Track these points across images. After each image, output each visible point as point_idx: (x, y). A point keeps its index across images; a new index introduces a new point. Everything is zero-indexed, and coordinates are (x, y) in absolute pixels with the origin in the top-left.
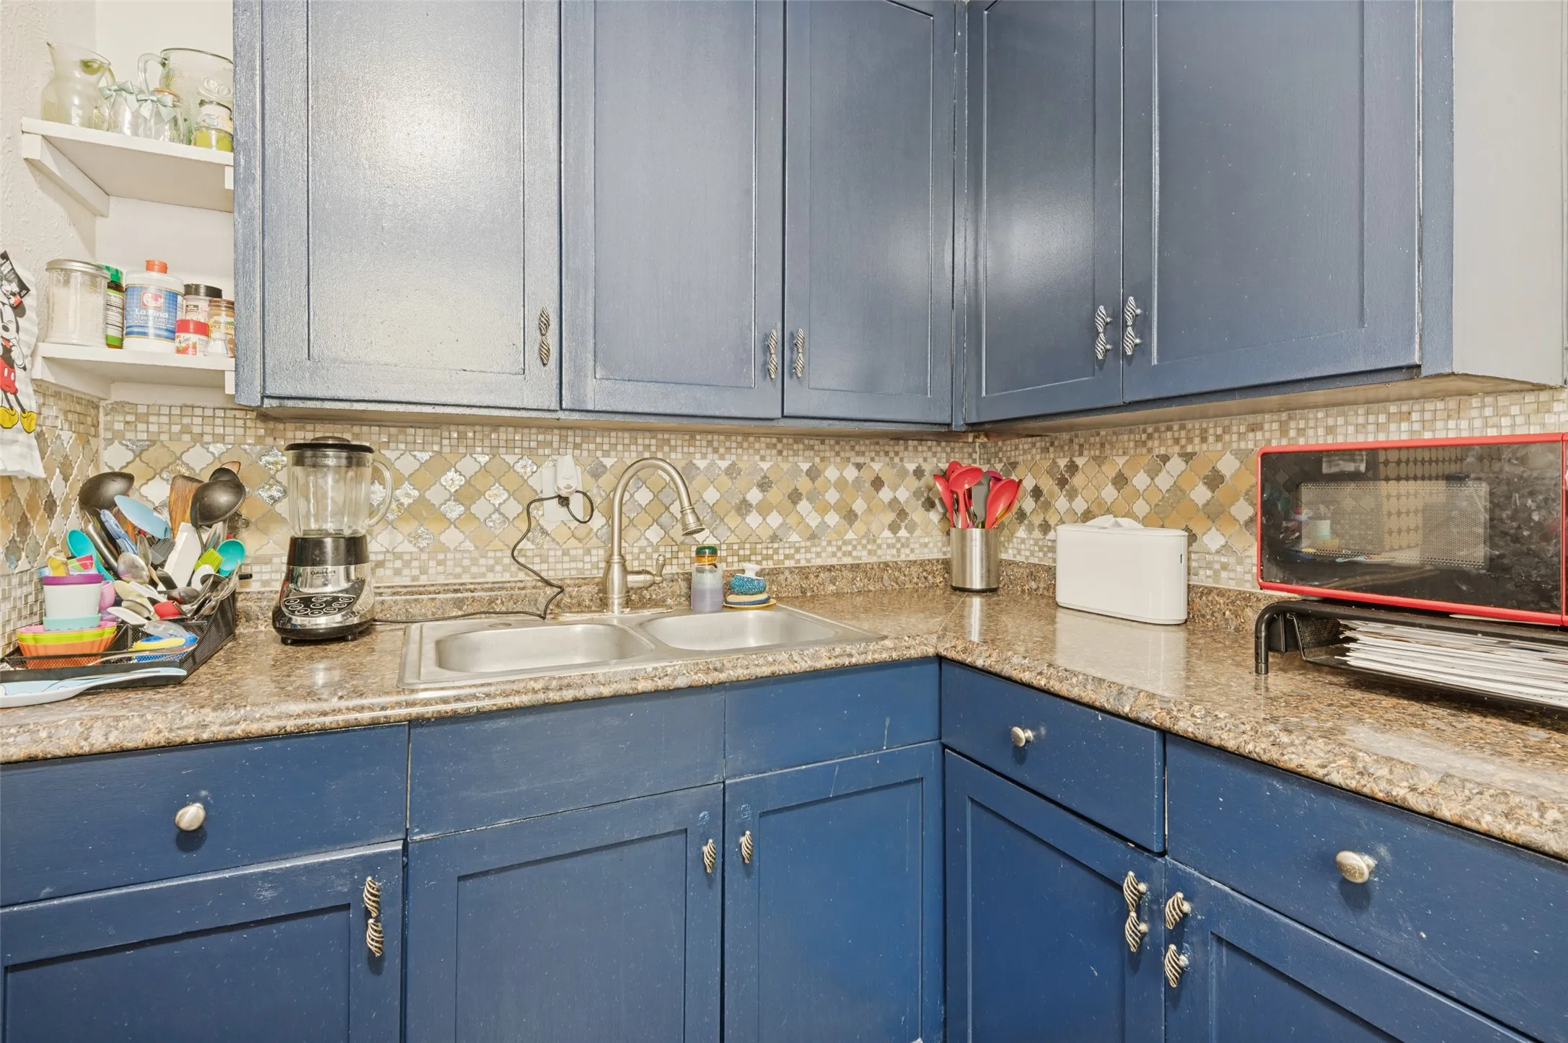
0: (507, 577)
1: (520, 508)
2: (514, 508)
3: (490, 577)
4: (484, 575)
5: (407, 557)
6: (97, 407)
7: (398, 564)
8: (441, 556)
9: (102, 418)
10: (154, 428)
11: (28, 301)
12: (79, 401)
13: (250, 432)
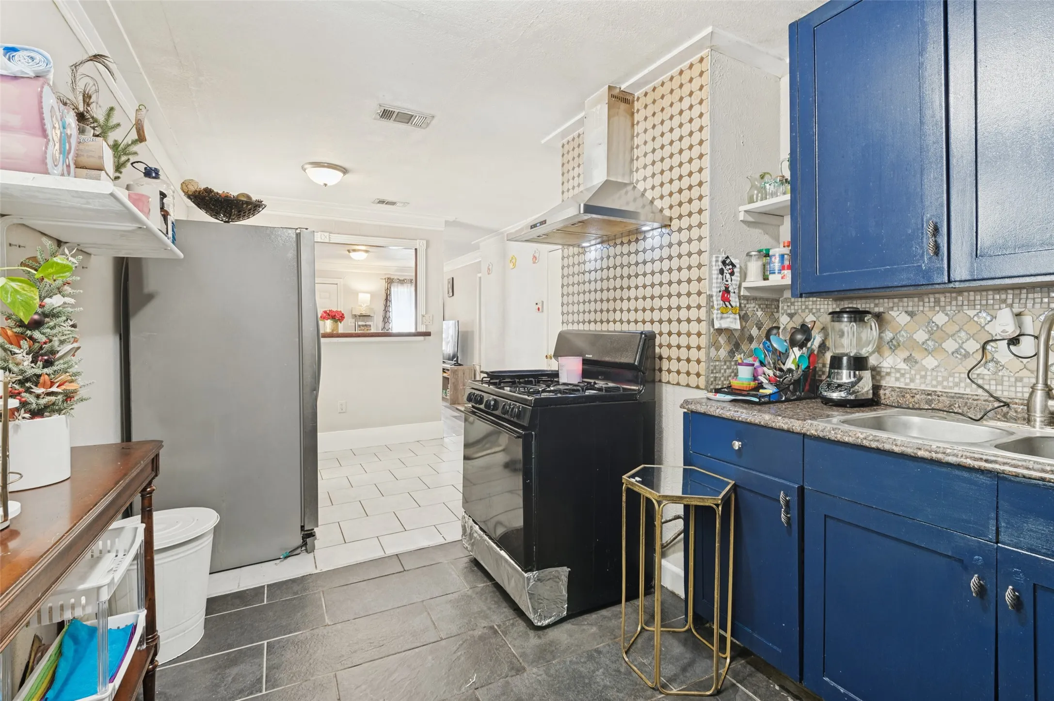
0: (968, 391)
1: (978, 346)
2: (973, 346)
3: (956, 390)
4: (951, 388)
5: (903, 372)
6: (779, 301)
7: (898, 375)
8: (923, 373)
9: (780, 305)
10: (796, 308)
11: (735, 270)
12: (767, 300)
13: (830, 307)
